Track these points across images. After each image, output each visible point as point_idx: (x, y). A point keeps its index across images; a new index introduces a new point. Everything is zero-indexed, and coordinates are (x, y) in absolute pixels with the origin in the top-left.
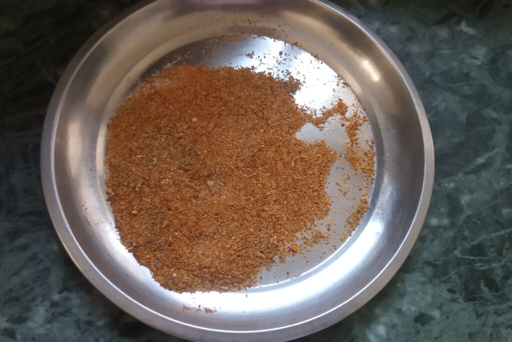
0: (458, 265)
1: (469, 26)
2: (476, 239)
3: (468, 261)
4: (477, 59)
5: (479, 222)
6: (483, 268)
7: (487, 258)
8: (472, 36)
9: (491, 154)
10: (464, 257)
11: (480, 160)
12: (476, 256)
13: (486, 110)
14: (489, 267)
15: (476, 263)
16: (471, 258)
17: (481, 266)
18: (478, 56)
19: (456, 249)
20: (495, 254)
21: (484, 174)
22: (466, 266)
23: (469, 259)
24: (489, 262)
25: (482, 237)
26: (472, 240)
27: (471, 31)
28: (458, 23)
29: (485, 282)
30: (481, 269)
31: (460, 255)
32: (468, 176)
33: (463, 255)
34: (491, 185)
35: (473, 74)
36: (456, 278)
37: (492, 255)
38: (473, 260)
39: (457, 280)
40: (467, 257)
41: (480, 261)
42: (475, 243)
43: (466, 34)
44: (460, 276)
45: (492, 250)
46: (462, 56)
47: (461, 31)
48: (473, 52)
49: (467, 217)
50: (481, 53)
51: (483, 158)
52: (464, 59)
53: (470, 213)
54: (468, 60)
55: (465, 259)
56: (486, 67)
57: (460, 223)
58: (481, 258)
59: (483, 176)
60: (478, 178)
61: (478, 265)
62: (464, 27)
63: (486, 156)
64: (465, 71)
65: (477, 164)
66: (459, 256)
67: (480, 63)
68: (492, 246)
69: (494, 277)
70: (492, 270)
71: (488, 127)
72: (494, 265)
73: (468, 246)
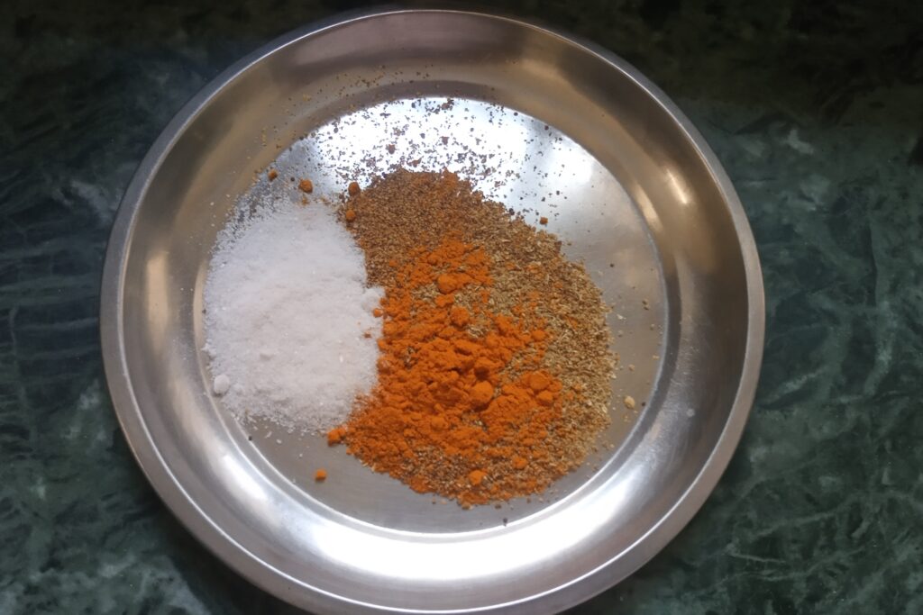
0: (731, 570)
1: (802, 138)
2: (768, 527)
3: (748, 564)
4: (810, 200)
5: (776, 497)
6: (775, 579)
7: (783, 562)
8: (807, 158)
9: (812, 376)
10: (743, 556)
11: (793, 386)
12: (763, 556)
13: (814, 294)
14: (786, 577)
15: (763, 568)
16: (756, 559)
17: (770, 575)
18: (812, 195)
19: (730, 541)
20: (798, 556)
21: (796, 411)
22: (745, 573)
23: (751, 561)
24: (786, 568)
25: (779, 524)
26: (761, 527)
27: (804, 148)
28: (784, 132)
29: (774, 604)
30: (770, 579)
31: (736, 552)
32: (768, 412)
33: (742, 553)
34: (806, 430)
35: (799, 229)
36: (724, 593)
37: (792, 557)
38: (757, 562)
39: (725, 597)
40: (748, 557)
41: (771, 565)
42: (764, 533)
43: (795, 152)
44: (731, 589)
45: (794, 547)
46: (783, 194)
47: (789, 147)
48: (804, 188)
49: (757, 486)
50: (818, 189)
51: (798, 381)
52: (786, 199)
53: (762, 479)
54: (794, 202)
55: (744, 561)
56: (824, 216)
57: (743, 496)
58: (773, 560)
59: (794, 413)
60: (786, 417)
61: (767, 572)
62: (794, 141)
63: (805, 378)
64: (785, 221)
65: (786, 392)
66: (734, 555)
67: (814, 209)
68: (795, 541)
69: (791, 596)
70: (790, 582)
71: (814, 326)
72: (793, 575)
73: (751, 537)
